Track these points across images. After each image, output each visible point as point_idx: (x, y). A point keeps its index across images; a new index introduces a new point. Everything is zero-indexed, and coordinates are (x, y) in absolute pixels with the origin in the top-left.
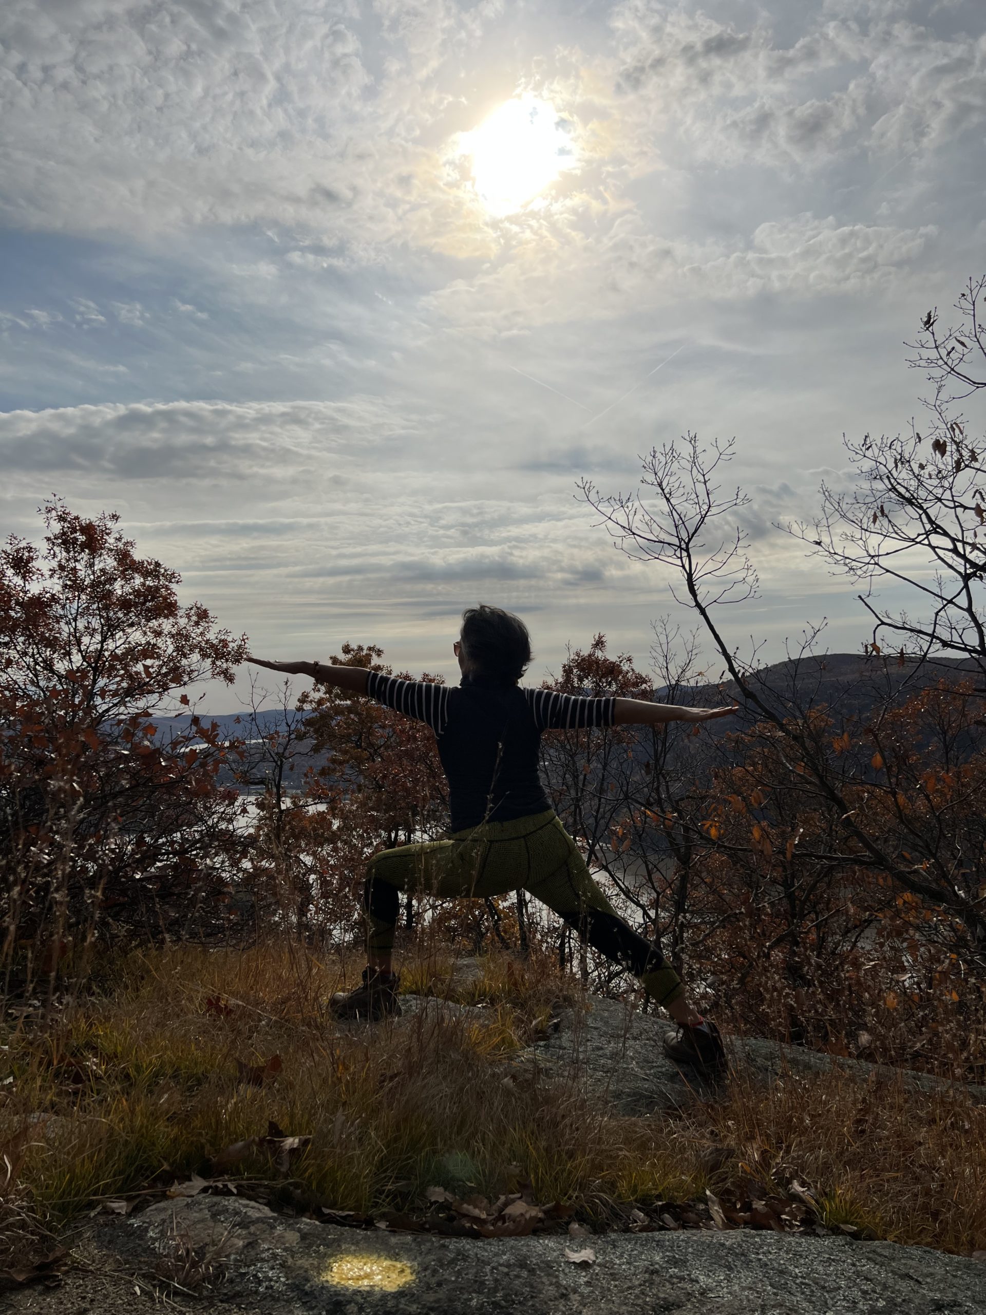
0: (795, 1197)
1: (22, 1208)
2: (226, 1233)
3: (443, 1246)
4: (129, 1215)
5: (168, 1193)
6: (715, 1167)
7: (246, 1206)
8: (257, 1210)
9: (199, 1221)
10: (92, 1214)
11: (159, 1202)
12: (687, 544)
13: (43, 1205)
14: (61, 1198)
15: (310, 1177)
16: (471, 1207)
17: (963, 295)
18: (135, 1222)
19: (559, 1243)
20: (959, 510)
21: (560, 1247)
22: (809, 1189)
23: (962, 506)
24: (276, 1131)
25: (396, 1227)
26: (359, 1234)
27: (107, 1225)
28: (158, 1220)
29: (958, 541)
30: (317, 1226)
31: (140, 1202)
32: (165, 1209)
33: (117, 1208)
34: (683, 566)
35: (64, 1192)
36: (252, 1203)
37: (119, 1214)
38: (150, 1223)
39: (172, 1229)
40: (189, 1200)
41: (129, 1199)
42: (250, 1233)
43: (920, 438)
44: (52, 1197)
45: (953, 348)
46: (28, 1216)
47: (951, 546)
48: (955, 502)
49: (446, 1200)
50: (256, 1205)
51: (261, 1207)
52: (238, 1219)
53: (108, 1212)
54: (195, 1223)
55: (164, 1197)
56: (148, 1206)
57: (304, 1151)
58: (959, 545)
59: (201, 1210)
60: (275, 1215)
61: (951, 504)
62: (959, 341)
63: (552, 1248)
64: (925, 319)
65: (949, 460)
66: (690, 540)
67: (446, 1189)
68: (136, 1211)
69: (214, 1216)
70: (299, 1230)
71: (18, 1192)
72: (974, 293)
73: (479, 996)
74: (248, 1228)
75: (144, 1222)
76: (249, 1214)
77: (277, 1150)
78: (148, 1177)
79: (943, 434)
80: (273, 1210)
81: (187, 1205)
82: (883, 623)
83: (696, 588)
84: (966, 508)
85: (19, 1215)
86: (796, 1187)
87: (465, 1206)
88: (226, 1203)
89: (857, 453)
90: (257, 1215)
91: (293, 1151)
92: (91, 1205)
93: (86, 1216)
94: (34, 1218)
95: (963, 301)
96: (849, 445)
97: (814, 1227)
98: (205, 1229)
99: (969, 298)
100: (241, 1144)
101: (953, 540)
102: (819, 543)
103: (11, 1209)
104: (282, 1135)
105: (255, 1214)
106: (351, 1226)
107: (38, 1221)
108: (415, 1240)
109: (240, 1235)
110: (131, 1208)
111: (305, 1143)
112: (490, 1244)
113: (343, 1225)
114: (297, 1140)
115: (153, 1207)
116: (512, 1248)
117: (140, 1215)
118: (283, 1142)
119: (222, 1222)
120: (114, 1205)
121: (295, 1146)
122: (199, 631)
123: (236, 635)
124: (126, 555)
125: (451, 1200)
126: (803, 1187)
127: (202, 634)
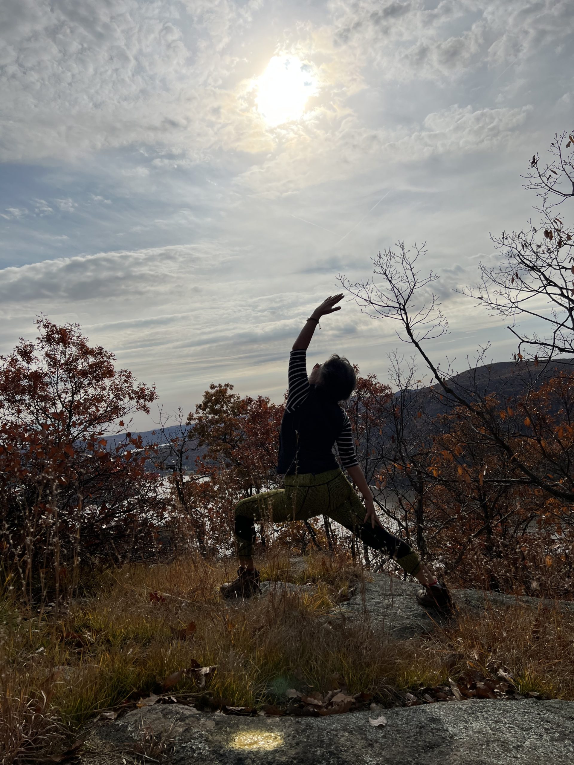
0: (502, 679)
1: (55, 720)
2: (172, 725)
3: (298, 722)
4: (116, 719)
5: (137, 705)
6: (453, 664)
7: (183, 708)
8: (190, 710)
9: (156, 719)
10: (95, 720)
11: (133, 710)
12: (404, 306)
13: (66, 717)
14: (76, 712)
15: (218, 688)
16: (312, 699)
17: (553, 144)
18: (120, 723)
19: (365, 715)
20: (563, 270)
21: (366, 717)
22: (509, 673)
23: (564, 268)
24: (196, 665)
25: (270, 713)
26: (248, 719)
27: (104, 726)
28: (133, 720)
29: (564, 288)
30: (224, 717)
31: (122, 711)
32: (136, 714)
33: (109, 716)
34: (403, 319)
35: (77, 709)
36: (186, 707)
37: (111, 719)
38: (128, 723)
39: (141, 725)
40: (150, 708)
41: (115, 710)
42: (186, 724)
43: (535, 230)
44: (70, 712)
45: (550, 176)
46: (58, 724)
47: (560, 292)
48: (559, 266)
49: (298, 696)
50: (188, 707)
51: (191, 708)
52: (178, 716)
53: (103, 718)
54: (154, 721)
55: (136, 707)
56: (127, 713)
57: (213, 675)
58: (565, 291)
59: (157, 713)
60: (200, 712)
61: (557, 267)
62: (552, 171)
63: (361, 718)
64: (532, 160)
65: (555, 242)
66: (405, 304)
67: (297, 690)
68: (119, 717)
69: (165, 716)
70: (214, 720)
71: (51, 711)
72: (559, 142)
73: (307, 579)
74: (185, 721)
75: (125, 723)
76: (185, 713)
77: (198, 676)
78: (125, 697)
79: (549, 226)
80: (198, 710)
81: (149, 710)
82: (523, 341)
83: (412, 331)
84: (566, 269)
85: (54, 724)
86: (502, 673)
87: (309, 699)
88: (171, 708)
89: (499, 243)
90: (189, 713)
91: (206, 675)
92: (94, 715)
93: (92, 722)
94: (62, 725)
95: (553, 147)
96: (494, 239)
97: (514, 695)
98: (160, 724)
99: (556, 146)
100: (176, 673)
101: (561, 288)
102: (481, 298)
103: (48, 721)
104: (199, 666)
105: (188, 713)
106: (243, 715)
107: (64, 727)
108: (281, 720)
109: (180, 725)
110: (116, 715)
111: (213, 670)
112: (325, 719)
113: (239, 715)
114: (208, 669)
115: (129, 714)
116: (338, 720)
117: (122, 718)
118: (200, 670)
119: (170, 719)
120: (108, 714)
121: (208, 672)
122: (127, 385)
123: (149, 385)
124: (83, 345)
125: (300, 696)
126: (505, 672)
127: (129, 387)
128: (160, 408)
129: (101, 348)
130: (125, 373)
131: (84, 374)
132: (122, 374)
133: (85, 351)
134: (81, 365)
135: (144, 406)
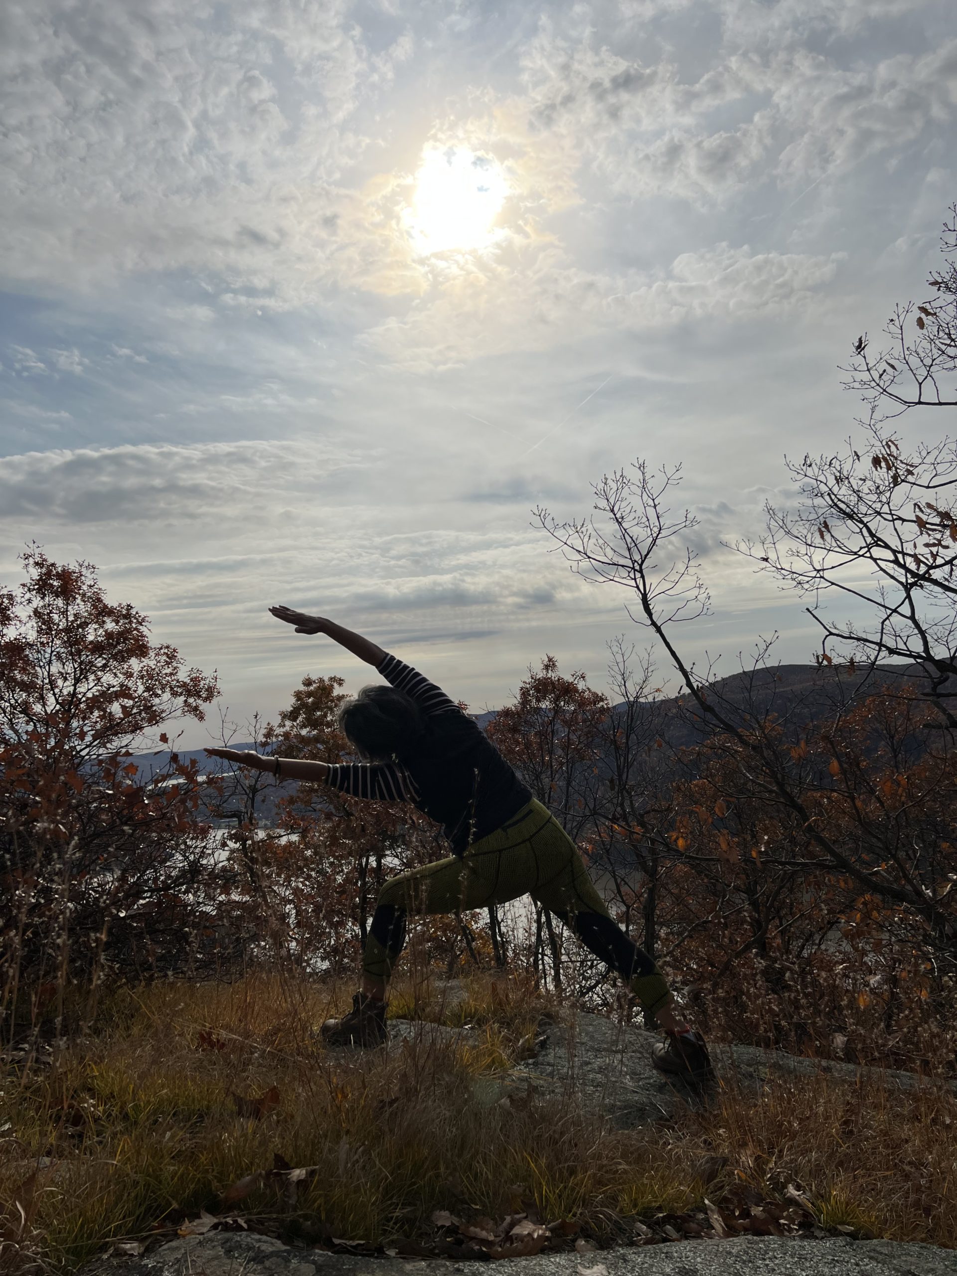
0: (792, 1201)
1: (37, 1254)
2: (242, 1269)
3: (458, 1270)
4: (142, 1256)
5: (179, 1231)
6: (712, 1175)
7: (259, 1241)
8: (270, 1245)
9: (213, 1259)
10: (105, 1257)
11: (171, 1241)
12: (641, 566)
13: (57, 1250)
14: (75, 1241)
15: (320, 1206)
16: (478, 1230)
17: (892, 320)
18: (150, 1263)
19: (570, 1260)
20: (897, 523)
21: (572, 1264)
22: (804, 1193)
23: (900, 518)
24: (283, 1164)
25: (408, 1252)
26: (374, 1263)
27: (120, 1267)
28: (172, 1259)
29: (899, 552)
30: (330, 1257)
31: (151, 1242)
32: (177, 1248)
33: (130, 1250)
34: (638, 587)
35: (76, 1236)
36: (264, 1238)
37: (132, 1255)
38: (164, 1263)
39: (187, 1268)
40: (201, 1237)
41: (141, 1240)
42: (265, 1268)
43: (858, 456)
44: (65, 1241)
45: (885, 371)
46: (44, 1262)
47: (892, 558)
48: (892, 515)
49: (453, 1224)
50: (269, 1239)
51: (274, 1241)
52: (251, 1254)
53: (119, 1253)
54: (209, 1261)
55: (176, 1236)
56: (160, 1246)
57: (312, 1182)
58: (900, 556)
59: (214, 1247)
60: (288, 1248)
61: (889, 517)
62: (889, 364)
63: (564, 1266)
64: (857, 344)
65: (886, 476)
66: (643, 562)
67: (450, 1213)
68: (148, 1251)
69: (228, 1252)
70: (314, 1262)
71: (32, 1239)
72: (902, 318)
73: (466, 1018)
74: (263, 1262)
75: (158, 1262)
76: (263, 1248)
77: (285, 1183)
78: (158, 1217)
79: (878, 451)
80: (284, 1244)
81: (200, 1242)
82: (831, 634)
83: (651, 607)
84: (904, 520)
85: (35, 1262)
86: (792, 1191)
87: (472, 1228)
88: (239, 1239)
89: (798, 473)
90: (271, 1249)
91: (300, 1182)
92: (104, 1248)
93: (99, 1259)
94: (49, 1264)
95: (891, 326)
96: (790, 465)
97: (812, 1229)
98: (220, 1266)
99: (897, 323)
100: (248, 1178)
102: (766, 560)
103: (27, 1256)
104: (287, 1166)
105: (267, 1248)
106: (363, 1255)
107: (54, 1267)
108: (429, 1266)
109: (255, 1270)
110: (142, 1249)
111: (312, 1174)
112: (503, 1266)
113: (355, 1254)
114: (304, 1172)
115: (166, 1247)
116: (525, 1267)
117: (152, 1255)
118: (290, 1174)
119: (237, 1258)
120: (128, 1246)
121: (303, 1177)
122: (168, 671)
123: (207, 673)
124: (99, 600)
125: (457, 1224)
126: (798, 1191)
127: (171, 674)
128: (224, 713)
129: (129, 607)
130: (166, 651)
131: (97, 648)
132: (162, 651)
133: (102, 611)
134: (92, 634)
135: (196, 709)
